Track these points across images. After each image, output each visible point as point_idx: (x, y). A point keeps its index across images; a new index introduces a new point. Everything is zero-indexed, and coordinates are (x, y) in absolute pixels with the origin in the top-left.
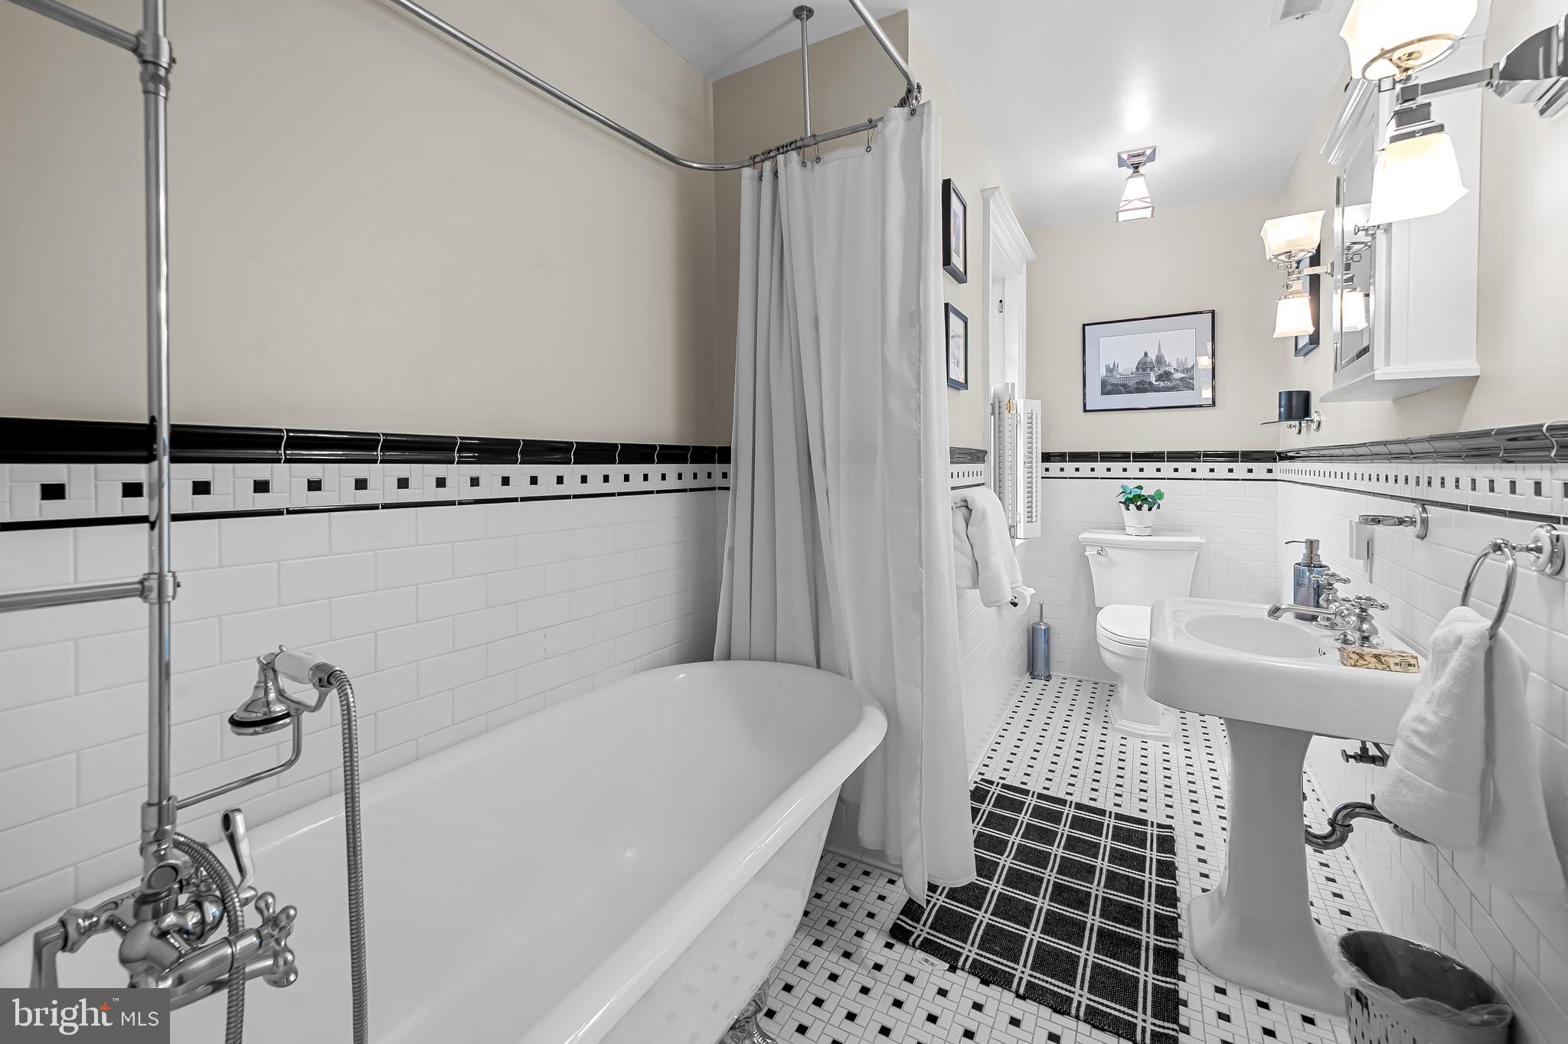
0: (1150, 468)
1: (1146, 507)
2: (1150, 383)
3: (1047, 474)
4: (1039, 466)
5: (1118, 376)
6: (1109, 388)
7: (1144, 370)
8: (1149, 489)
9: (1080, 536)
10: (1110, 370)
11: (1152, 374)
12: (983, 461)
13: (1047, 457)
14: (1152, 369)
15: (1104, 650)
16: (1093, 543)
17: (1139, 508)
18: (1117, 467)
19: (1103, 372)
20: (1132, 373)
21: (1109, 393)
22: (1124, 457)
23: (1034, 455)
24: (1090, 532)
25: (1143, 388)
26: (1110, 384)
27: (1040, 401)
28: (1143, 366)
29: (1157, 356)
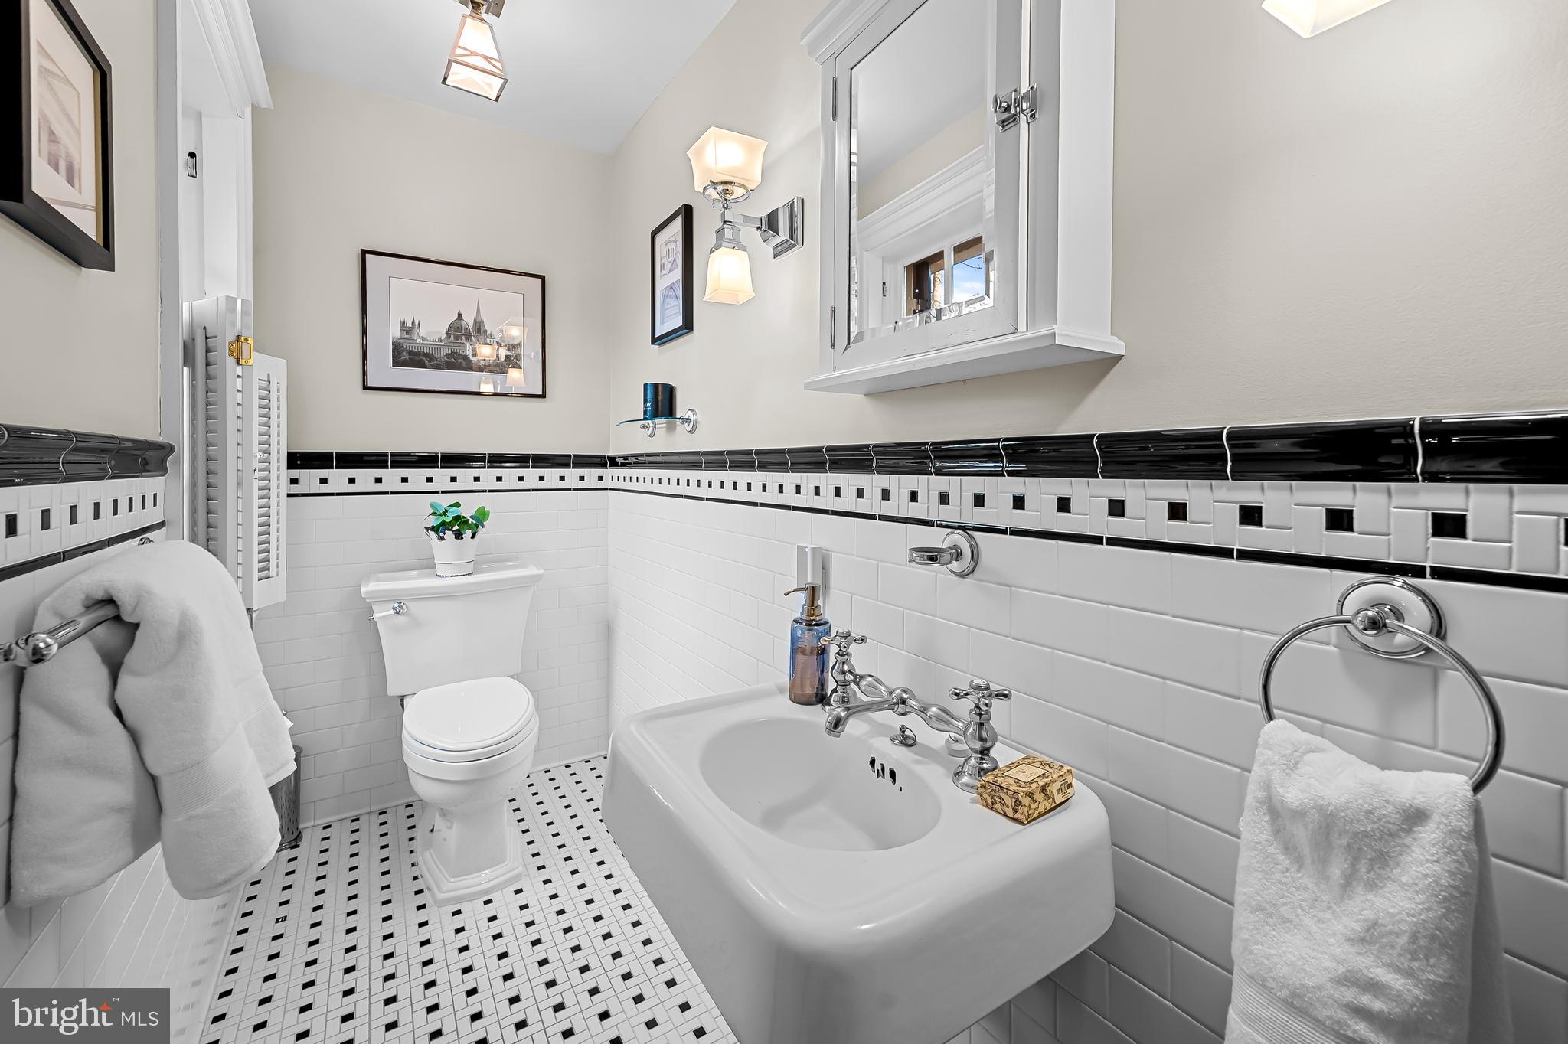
0: (465, 476)
1: (468, 533)
2: (466, 358)
3: (295, 489)
4: (280, 474)
5: (419, 341)
6: (405, 356)
7: (458, 337)
8: (468, 507)
9: (363, 590)
10: (408, 330)
11: (468, 345)
12: (162, 470)
13: (298, 460)
14: (468, 338)
15: (418, 777)
16: (384, 598)
17: (458, 535)
18: (417, 477)
19: (396, 332)
20: (440, 340)
21: (404, 364)
22: (427, 461)
23: (274, 457)
24: (379, 580)
25: (456, 362)
26: (406, 350)
27: (282, 363)
28: (457, 331)
29: (475, 322)
